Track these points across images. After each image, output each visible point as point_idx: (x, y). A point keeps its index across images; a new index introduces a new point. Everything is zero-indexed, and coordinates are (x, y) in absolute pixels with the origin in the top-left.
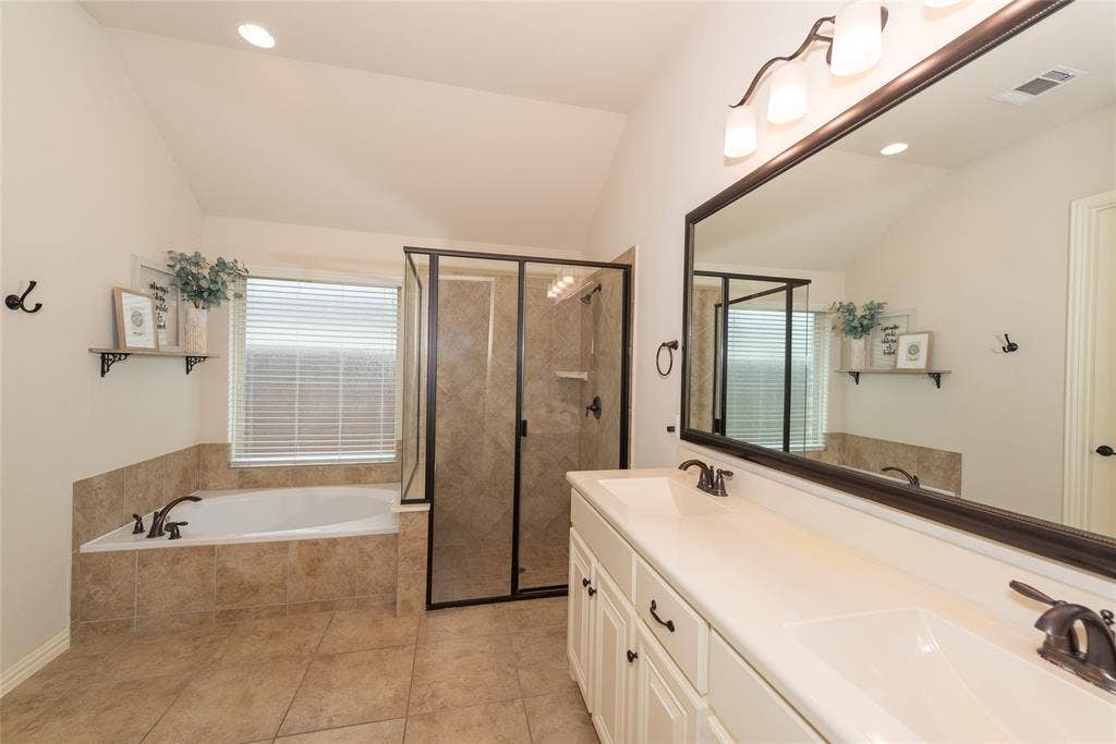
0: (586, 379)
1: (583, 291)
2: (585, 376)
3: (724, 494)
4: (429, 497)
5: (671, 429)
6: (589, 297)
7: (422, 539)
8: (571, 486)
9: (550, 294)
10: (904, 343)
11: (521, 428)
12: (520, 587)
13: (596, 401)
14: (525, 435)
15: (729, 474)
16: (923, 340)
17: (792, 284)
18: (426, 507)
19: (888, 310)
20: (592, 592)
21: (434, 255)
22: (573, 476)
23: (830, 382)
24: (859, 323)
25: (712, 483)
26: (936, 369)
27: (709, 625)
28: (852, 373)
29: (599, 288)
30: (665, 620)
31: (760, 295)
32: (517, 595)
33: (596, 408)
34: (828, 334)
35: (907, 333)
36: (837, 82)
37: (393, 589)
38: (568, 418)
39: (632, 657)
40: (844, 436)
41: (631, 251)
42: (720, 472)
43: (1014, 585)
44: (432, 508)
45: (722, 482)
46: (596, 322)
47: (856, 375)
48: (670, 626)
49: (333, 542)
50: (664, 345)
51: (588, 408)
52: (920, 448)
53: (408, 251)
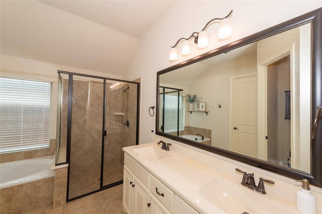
0: (124, 115)
1: (123, 88)
2: (123, 114)
3: (169, 150)
4: (68, 160)
5: (152, 131)
6: (126, 90)
7: (65, 177)
8: (124, 152)
9: (111, 87)
10: (201, 104)
11: (104, 133)
12: (103, 186)
13: (128, 122)
14: (106, 135)
15: (170, 144)
16: (204, 104)
17: (179, 90)
18: (67, 165)
19: (197, 97)
20: (133, 186)
21: (71, 75)
22: (124, 149)
23: (185, 113)
24: (192, 100)
25: (165, 147)
26: (207, 111)
27: (175, 193)
28: (190, 112)
29: (129, 88)
30: (161, 194)
31: (170, 92)
32: (102, 188)
33: (127, 124)
34: (185, 102)
35: (201, 103)
36: (199, 49)
37: (51, 198)
38: (118, 127)
39: (149, 205)
40: (188, 127)
41: (140, 79)
42: (168, 144)
43: (237, 169)
44: (69, 165)
45: (168, 146)
46: (128, 98)
47: (191, 112)
48: (163, 195)
49: (21, 186)
50: (151, 107)
51: (125, 124)
52: (204, 129)
53: (59, 72)
